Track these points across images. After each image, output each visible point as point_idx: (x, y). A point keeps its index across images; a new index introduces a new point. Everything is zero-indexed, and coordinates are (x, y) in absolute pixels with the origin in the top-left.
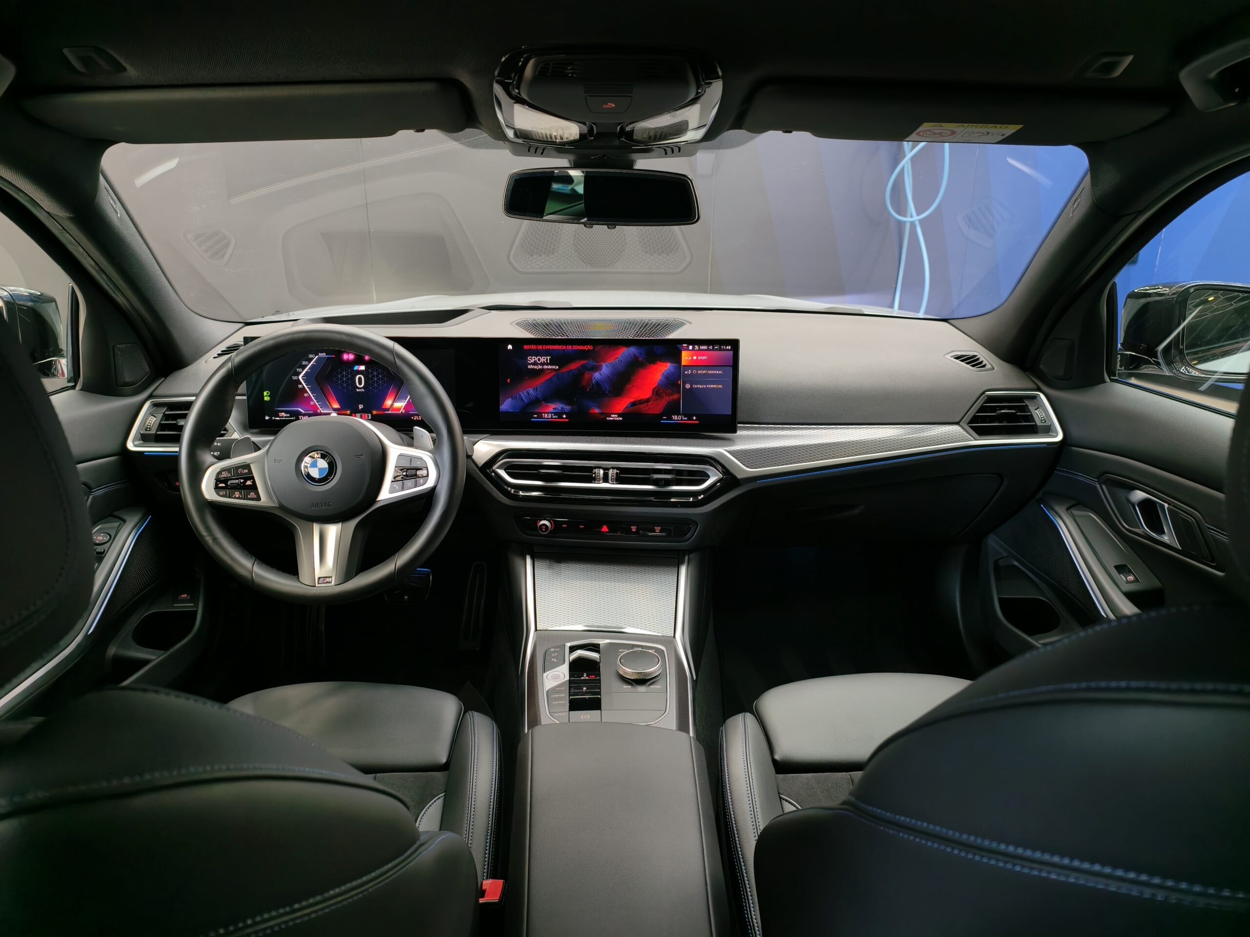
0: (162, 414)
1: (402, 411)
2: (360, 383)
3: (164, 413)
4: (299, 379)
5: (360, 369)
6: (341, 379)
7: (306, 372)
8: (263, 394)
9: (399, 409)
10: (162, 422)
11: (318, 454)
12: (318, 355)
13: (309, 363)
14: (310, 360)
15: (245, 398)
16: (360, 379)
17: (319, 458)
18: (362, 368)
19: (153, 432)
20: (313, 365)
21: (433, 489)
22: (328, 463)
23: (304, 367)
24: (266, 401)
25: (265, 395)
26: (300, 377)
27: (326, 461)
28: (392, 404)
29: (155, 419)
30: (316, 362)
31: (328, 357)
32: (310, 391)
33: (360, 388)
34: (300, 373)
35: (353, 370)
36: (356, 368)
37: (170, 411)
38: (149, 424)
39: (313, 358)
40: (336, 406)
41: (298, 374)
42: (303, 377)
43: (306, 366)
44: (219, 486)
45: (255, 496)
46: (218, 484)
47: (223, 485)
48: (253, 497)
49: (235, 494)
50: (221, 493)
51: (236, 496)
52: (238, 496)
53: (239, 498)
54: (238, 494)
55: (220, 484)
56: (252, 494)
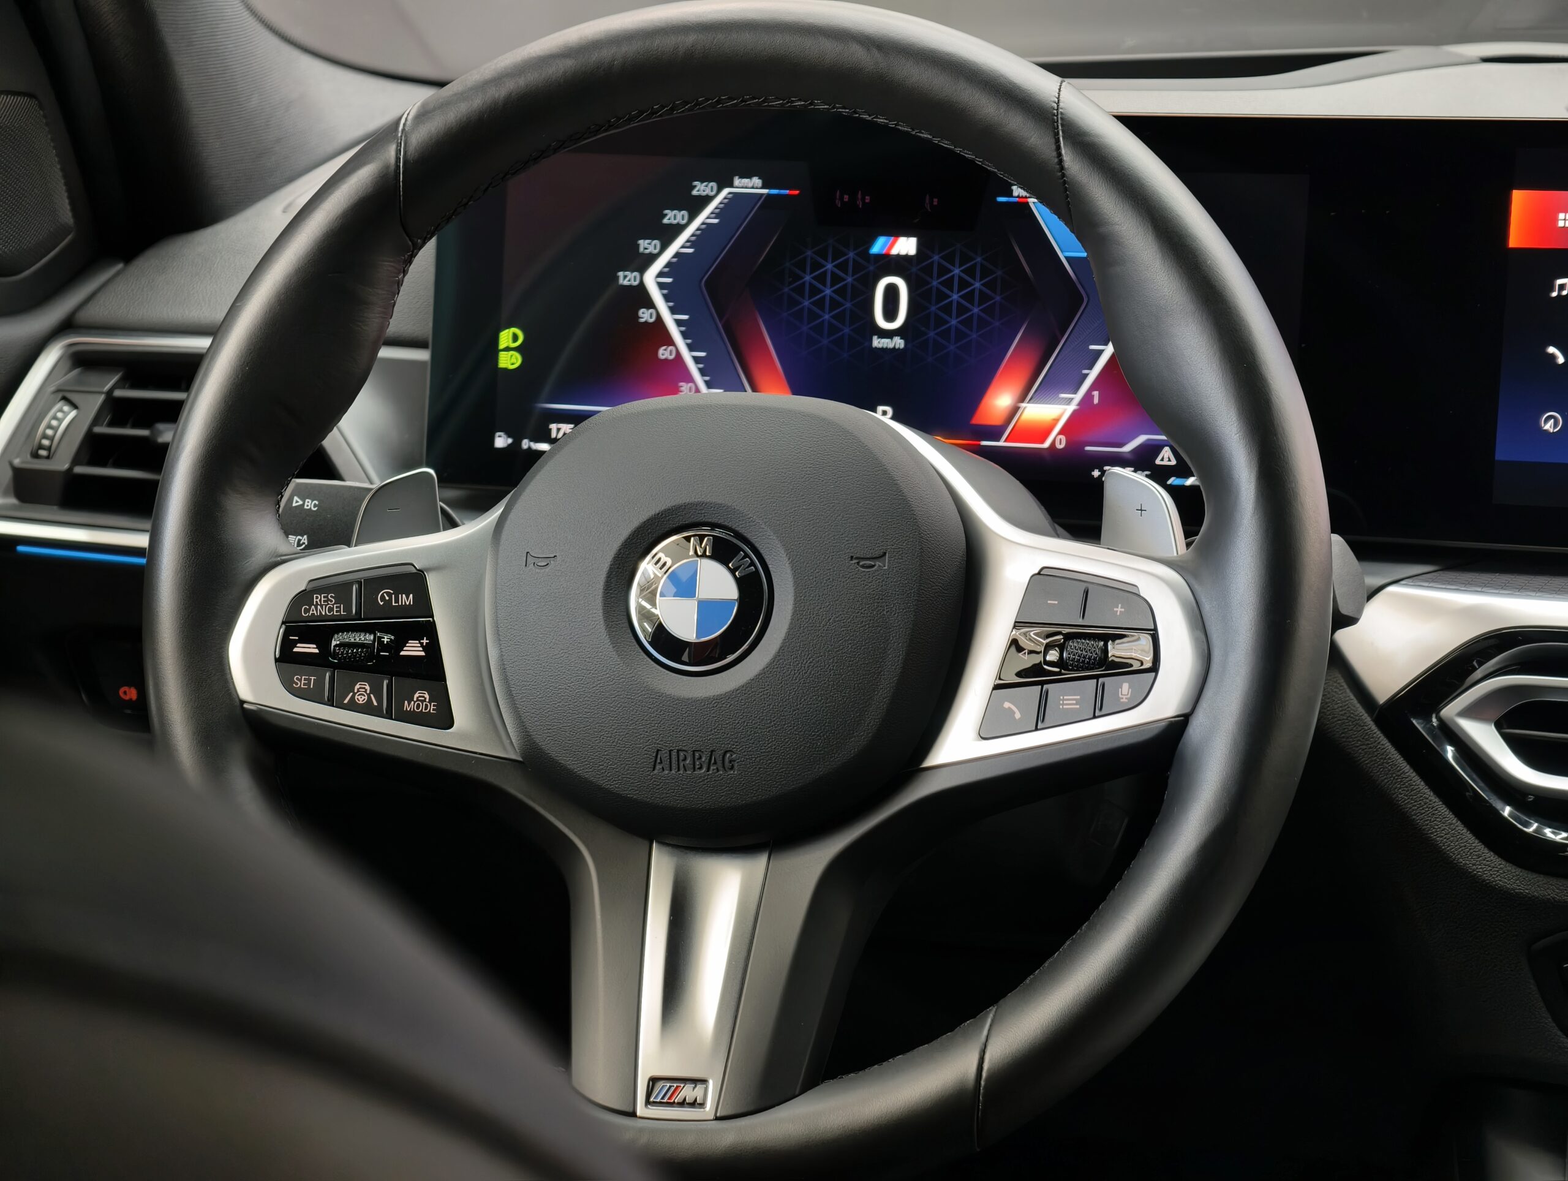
0: (102, 398)
1: (1056, 438)
3: (109, 393)
4: (642, 287)
5: (895, 252)
6: (814, 291)
7: (677, 255)
8: (495, 340)
10: (97, 430)
11: (701, 538)
12: (731, 185)
13: (692, 218)
14: (696, 205)
15: (422, 355)
17: (704, 555)
18: (906, 246)
19: (61, 463)
20: (706, 230)
21: (1177, 728)
22: (739, 582)
23: (669, 234)
24: (505, 370)
25: (503, 344)
26: (650, 278)
27: (732, 572)
29: (73, 413)
30: (719, 213)
31: (768, 195)
32: (685, 335)
34: (652, 258)
35: (866, 251)
37: (134, 386)
38: (50, 432)
39: (708, 199)
41: (645, 262)
42: (661, 274)
43: (679, 229)
44: (296, 650)
45: (432, 707)
46: (294, 644)
47: (312, 649)
48: (422, 708)
49: (356, 691)
50: (300, 680)
51: (359, 697)
52: (366, 698)
53: (367, 709)
54: (366, 692)
55: (298, 645)
56: (420, 698)
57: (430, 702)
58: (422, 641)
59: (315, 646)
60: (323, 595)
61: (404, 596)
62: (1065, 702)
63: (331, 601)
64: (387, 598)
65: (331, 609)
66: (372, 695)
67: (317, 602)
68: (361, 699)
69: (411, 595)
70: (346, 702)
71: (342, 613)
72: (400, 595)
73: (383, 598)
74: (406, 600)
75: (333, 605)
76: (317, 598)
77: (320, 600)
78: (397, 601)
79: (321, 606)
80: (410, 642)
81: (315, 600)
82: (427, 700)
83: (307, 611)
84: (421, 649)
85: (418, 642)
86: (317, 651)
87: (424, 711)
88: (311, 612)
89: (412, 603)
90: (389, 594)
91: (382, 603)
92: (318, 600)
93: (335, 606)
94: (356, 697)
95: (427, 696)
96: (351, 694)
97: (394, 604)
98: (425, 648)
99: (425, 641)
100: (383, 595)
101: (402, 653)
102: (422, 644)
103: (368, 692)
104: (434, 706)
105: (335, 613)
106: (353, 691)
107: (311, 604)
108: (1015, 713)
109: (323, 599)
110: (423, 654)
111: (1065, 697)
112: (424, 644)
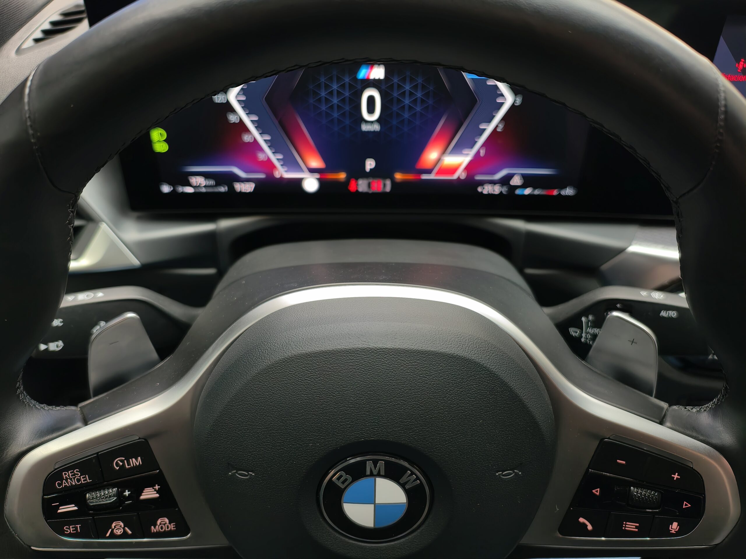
1: (460, 174)
2: (371, 109)
4: (228, 103)
5: (372, 77)
6: (328, 100)
9: (452, 170)
16: (371, 100)
18: (377, 74)
24: (159, 152)
25: (154, 138)
26: (232, 98)
28: (439, 160)
32: (257, 128)
33: (372, 122)
35: (355, 79)
36: (362, 74)
40: (316, 163)
42: (238, 96)
44: (59, 511)
45: (172, 526)
46: (57, 508)
47: (72, 508)
48: (165, 528)
49: (113, 527)
50: (69, 529)
51: (117, 531)
52: (122, 530)
53: (125, 535)
54: (121, 526)
55: (61, 508)
56: (162, 523)
57: (170, 523)
58: (154, 487)
59: (73, 505)
60: (69, 472)
61: (134, 459)
62: (627, 526)
63: (78, 474)
64: (121, 464)
65: (79, 480)
66: (126, 528)
67: (66, 477)
68: (119, 532)
69: (139, 458)
70: (108, 535)
71: (88, 481)
72: (131, 460)
73: (117, 464)
74: (135, 462)
75: (80, 476)
76: (65, 474)
77: (69, 475)
78: (129, 464)
79: (71, 479)
80: (145, 489)
81: (64, 476)
82: (168, 522)
83: (60, 485)
84: (155, 492)
85: (152, 488)
86: (76, 508)
87: (166, 530)
88: (64, 485)
89: (141, 463)
90: (121, 461)
91: (118, 468)
92: (67, 476)
93: (81, 477)
94: (115, 531)
95: (167, 520)
96: (110, 530)
97: (127, 467)
98: (158, 492)
99: (157, 487)
100: (117, 462)
101: (142, 497)
102: (155, 490)
103: (123, 526)
104: (173, 525)
105: (83, 482)
106: (110, 527)
107: (62, 479)
108: (587, 526)
109: (70, 474)
110: (157, 495)
111: (627, 523)
112: (157, 489)
